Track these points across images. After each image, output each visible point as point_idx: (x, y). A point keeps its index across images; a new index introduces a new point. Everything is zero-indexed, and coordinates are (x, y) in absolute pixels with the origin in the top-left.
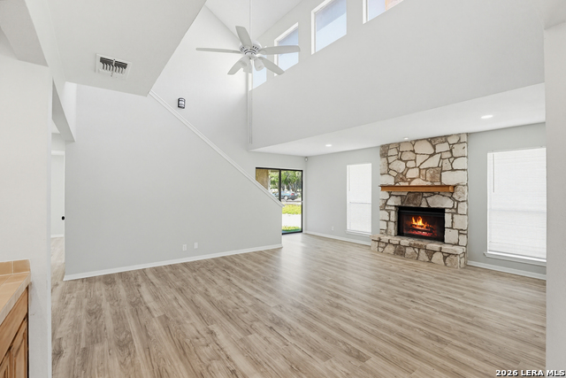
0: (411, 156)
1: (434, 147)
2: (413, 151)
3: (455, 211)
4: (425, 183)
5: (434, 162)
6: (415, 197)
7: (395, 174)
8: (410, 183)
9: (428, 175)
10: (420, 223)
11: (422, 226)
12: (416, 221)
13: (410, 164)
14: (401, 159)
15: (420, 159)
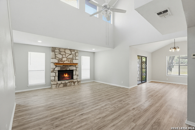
0: (64, 53)
1: (71, 52)
2: (65, 52)
3: (76, 70)
4: (69, 63)
5: (71, 56)
6: (65, 67)
7: (58, 59)
8: (63, 62)
9: (69, 60)
10: (67, 75)
11: (67, 76)
12: (65, 75)
13: (64, 56)
14: (60, 54)
15: (67, 55)
